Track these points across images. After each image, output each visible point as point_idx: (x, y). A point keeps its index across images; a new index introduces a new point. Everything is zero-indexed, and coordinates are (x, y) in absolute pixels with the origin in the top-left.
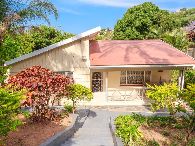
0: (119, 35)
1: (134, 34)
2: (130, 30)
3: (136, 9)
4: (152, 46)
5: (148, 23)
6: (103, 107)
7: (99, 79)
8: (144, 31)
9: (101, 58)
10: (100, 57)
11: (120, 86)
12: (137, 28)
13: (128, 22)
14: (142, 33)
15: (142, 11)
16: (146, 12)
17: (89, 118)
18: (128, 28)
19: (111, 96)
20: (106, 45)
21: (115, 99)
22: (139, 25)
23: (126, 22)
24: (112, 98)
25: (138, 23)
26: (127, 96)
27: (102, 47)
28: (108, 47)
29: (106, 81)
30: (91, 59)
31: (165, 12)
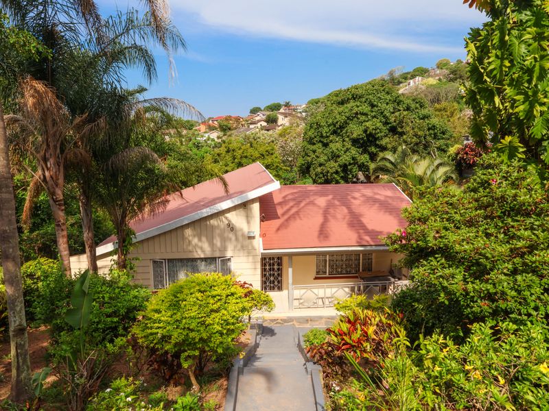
0: (314, 152)
1: (348, 154)
2: (339, 145)
3: (353, 95)
4: (375, 201)
5: (378, 131)
6: (285, 321)
7: (276, 267)
8: (370, 146)
9: (279, 232)
10: (278, 229)
11: (316, 278)
12: (355, 142)
13: (335, 126)
14: (365, 151)
15: (365, 102)
16: (373, 106)
17: (265, 338)
18: (335, 137)
19: (298, 299)
20: (287, 198)
21: (306, 304)
22: (359, 135)
23: (329, 126)
24: (301, 303)
25: (356, 130)
26: (327, 298)
27: (280, 204)
28: (291, 204)
29: (289, 274)
30: (263, 235)
31: (417, 103)
